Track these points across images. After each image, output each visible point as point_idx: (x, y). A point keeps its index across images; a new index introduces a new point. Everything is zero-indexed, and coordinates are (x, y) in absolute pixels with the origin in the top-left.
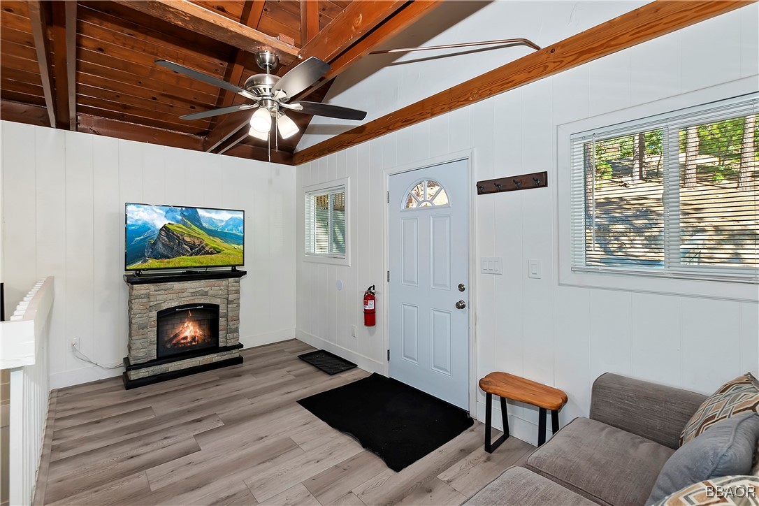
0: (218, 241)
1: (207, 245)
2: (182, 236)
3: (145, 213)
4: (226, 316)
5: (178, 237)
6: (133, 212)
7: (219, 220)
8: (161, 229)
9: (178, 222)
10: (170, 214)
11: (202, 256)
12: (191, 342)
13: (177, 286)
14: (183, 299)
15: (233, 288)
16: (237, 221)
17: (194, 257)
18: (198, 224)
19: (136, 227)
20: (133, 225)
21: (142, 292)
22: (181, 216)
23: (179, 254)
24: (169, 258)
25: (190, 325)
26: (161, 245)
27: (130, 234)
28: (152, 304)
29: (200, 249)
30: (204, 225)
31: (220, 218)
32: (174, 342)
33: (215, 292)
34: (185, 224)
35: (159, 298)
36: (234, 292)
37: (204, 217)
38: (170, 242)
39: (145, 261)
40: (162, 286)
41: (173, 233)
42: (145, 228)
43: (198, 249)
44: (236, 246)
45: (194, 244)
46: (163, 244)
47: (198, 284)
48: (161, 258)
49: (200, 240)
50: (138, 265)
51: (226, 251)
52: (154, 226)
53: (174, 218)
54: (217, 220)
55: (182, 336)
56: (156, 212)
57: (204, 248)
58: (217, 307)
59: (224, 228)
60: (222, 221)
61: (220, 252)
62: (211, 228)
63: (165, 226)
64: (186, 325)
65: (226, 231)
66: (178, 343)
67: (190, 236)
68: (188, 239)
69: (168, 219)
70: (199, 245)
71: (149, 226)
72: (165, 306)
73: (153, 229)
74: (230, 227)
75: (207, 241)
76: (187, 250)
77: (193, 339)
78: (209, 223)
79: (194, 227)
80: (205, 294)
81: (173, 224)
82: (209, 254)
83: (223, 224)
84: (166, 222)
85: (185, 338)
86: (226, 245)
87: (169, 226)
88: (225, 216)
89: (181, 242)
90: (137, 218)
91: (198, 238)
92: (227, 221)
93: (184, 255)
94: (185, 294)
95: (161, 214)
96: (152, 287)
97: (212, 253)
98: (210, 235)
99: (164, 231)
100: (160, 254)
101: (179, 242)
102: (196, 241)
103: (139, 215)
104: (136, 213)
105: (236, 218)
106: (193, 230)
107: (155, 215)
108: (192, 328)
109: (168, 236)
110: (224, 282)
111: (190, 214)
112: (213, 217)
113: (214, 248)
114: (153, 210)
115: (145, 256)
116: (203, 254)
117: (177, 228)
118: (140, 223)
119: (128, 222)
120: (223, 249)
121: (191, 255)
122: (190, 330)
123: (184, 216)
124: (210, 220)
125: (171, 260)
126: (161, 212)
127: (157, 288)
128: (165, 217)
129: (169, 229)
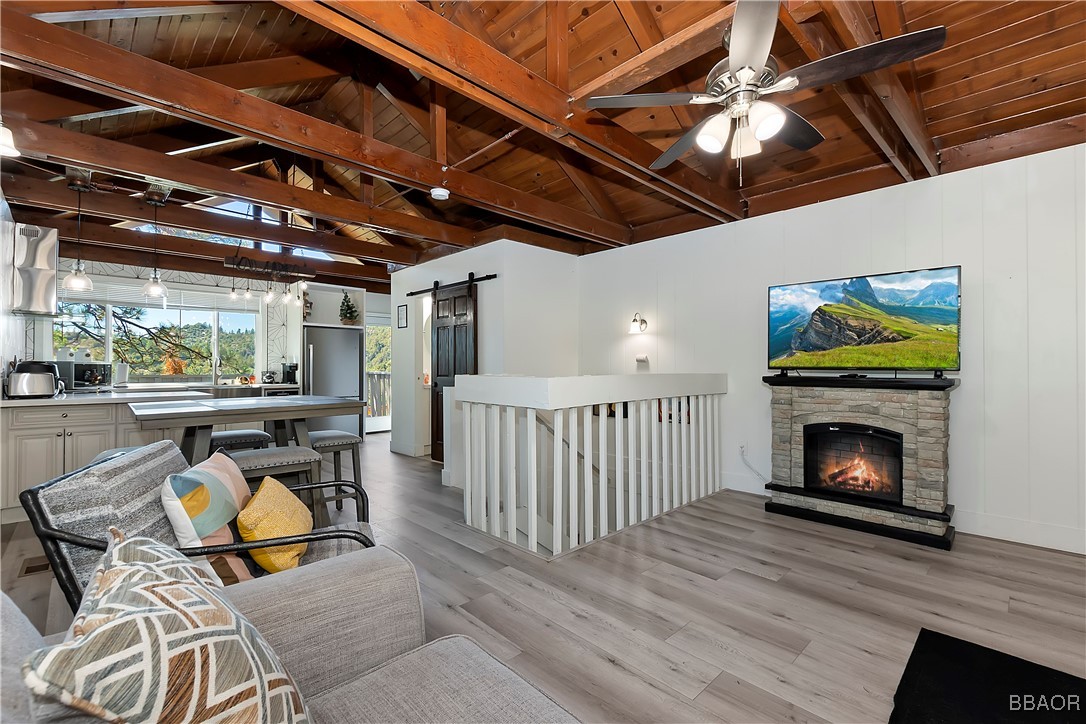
0: (906, 321)
1: (885, 329)
2: (844, 319)
3: (794, 296)
4: (914, 455)
5: (839, 321)
6: (777, 296)
7: (907, 291)
8: (814, 313)
9: (838, 301)
10: (827, 293)
11: (878, 345)
12: (863, 487)
13: (829, 393)
14: (840, 414)
15: (928, 409)
16: (943, 288)
17: (863, 346)
18: (870, 301)
19: (782, 314)
20: (777, 312)
21: (782, 396)
22: (843, 292)
23: (840, 343)
24: (824, 350)
25: (862, 463)
26: (813, 334)
27: (773, 322)
28: (795, 413)
29: (873, 336)
30: (881, 300)
31: (909, 288)
32: (839, 479)
33: (893, 412)
34: (849, 303)
35: (805, 407)
36: (929, 415)
37: (881, 289)
38: (828, 328)
39: (792, 355)
40: (808, 390)
41: (831, 317)
42: (792, 314)
43: (871, 336)
44: (941, 327)
45: (864, 329)
46: (817, 332)
47: (860, 394)
48: (810, 350)
49: (873, 323)
50: (782, 361)
51: (920, 335)
52: (805, 310)
53: (833, 297)
54: (903, 291)
55: (850, 475)
56: (807, 293)
57: (879, 333)
58: (899, 436)
59: (917, 300)
60: (914, 292)
61: (909, 338)
62: (893, 303)
63: (819, 309)
64: (856, 462)
65: (921, 305)
66: (844, 482)
67: (857, 318)
68: (853, 323)
69: (824, 299)
70: (872, 330)
71: (798, 311)
72: (814, 420)
73: (802, 314)
74: (928, 300)
75: (885, 323)
76: (852, 338)
77: (867, 483)
78: (889, 297)
79: (863, 305)
80: (875, 412)
81: (831, 305)
82: (889, 340)
83: (915, 295)
84: (821, 304)
85: (855, 479)
86: (921, 326)
87: (826, 309)
88: (920, 283)
89: (842, 326)
90: (782, 302)
91: (870, 320)
92: (921, 291)
93: (847, 344)
94: (839, 407)
95: (814, 294)
96: (796, 391)
97: (894, 340)
98: (891, 314)
99: (817, 314)
100: (811, 345)
101: (840, 328)
102: (867, 324)
103: (786, 299)
104: (781, 297)
105: (941, 285)
106: (863, 309)
107: (806, 297)
108: (864, 468)
109: (823, 321)
110: (909, 397)
111: (859, 288)
112: (897, 288)
113: (899, 333)
114: (803, 291)
115: (792, 349)
116: (879, 342)
117: (837, 309)
118: (786, 308)
119: (771, 309)
120: (915, 332)
121: (859, 344)
122: (861, 471)
123: (849, 292)
124: (892, 293)
125: (827, 352)
126: (815, 291)
127: (801, 394)
128: (820, 297)
129: (825, 312)
